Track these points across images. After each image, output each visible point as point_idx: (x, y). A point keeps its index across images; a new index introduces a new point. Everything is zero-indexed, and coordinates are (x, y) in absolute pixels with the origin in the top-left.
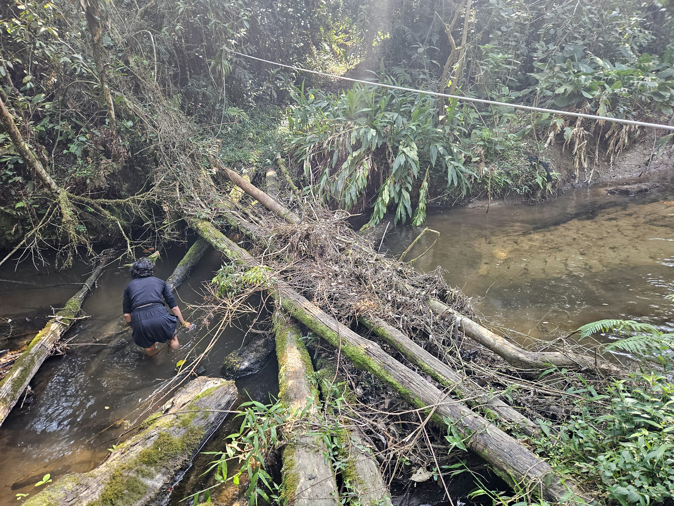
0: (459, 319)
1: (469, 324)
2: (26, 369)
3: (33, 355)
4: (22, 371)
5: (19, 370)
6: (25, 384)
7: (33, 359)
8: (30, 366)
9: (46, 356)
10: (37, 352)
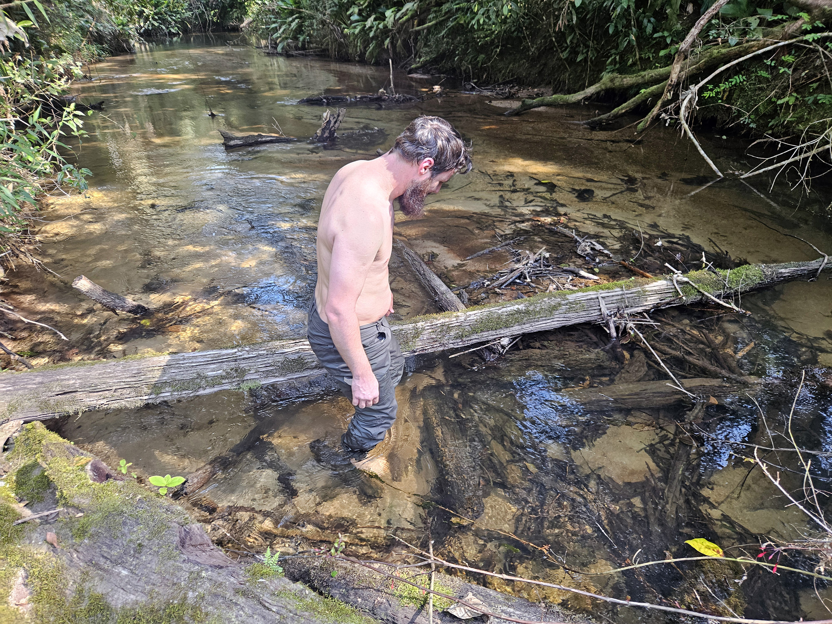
2: (527, 312)
3: (563, 302)
4: (518, 312)
5: (516, 307)
6: (502, 332)
7: (554, 308)
8: (539, 312)
9: (587, 319)
10: (575, 302)
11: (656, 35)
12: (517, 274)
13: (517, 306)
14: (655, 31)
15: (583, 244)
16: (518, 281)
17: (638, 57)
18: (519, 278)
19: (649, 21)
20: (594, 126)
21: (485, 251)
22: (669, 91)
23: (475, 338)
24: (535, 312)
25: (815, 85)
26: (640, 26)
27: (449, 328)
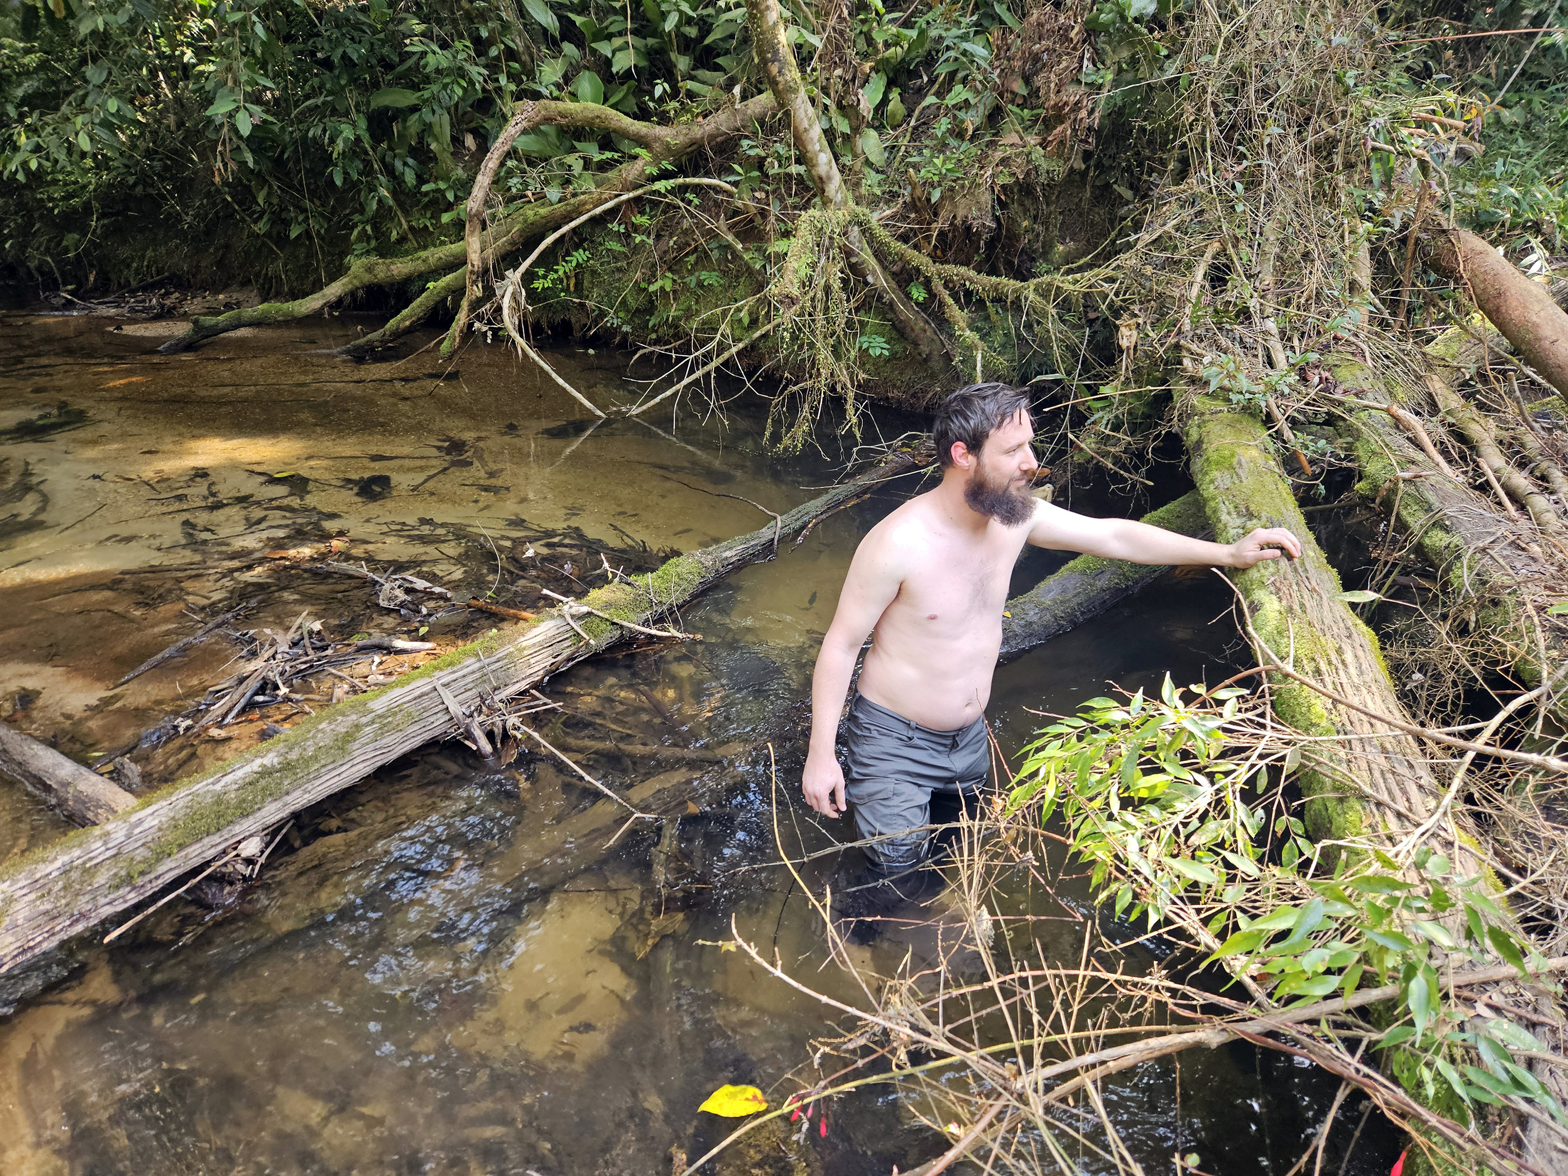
2: (287, 767)
3: (364, 720)
4: (266, 772)
5: (256, 765)
6: (237, 829)
7: (349, 737)
8: (315, 758)
9: (427, 736)
10: (391, 712)
11: (425, 188)
12: (253, 684)
13: (258, 761)
14: (421, 180)
15: (387, 586)
16: (260, 698)
17: (405, 226)
18: (261, 690)
19: (406, 164)
20: (360, 356)
21: (166, 653)
22: (474, 282)
23: (169, 869)
24: (307, 762)
25: (692, 259)
26: (390, 171)
27: (89, 872)
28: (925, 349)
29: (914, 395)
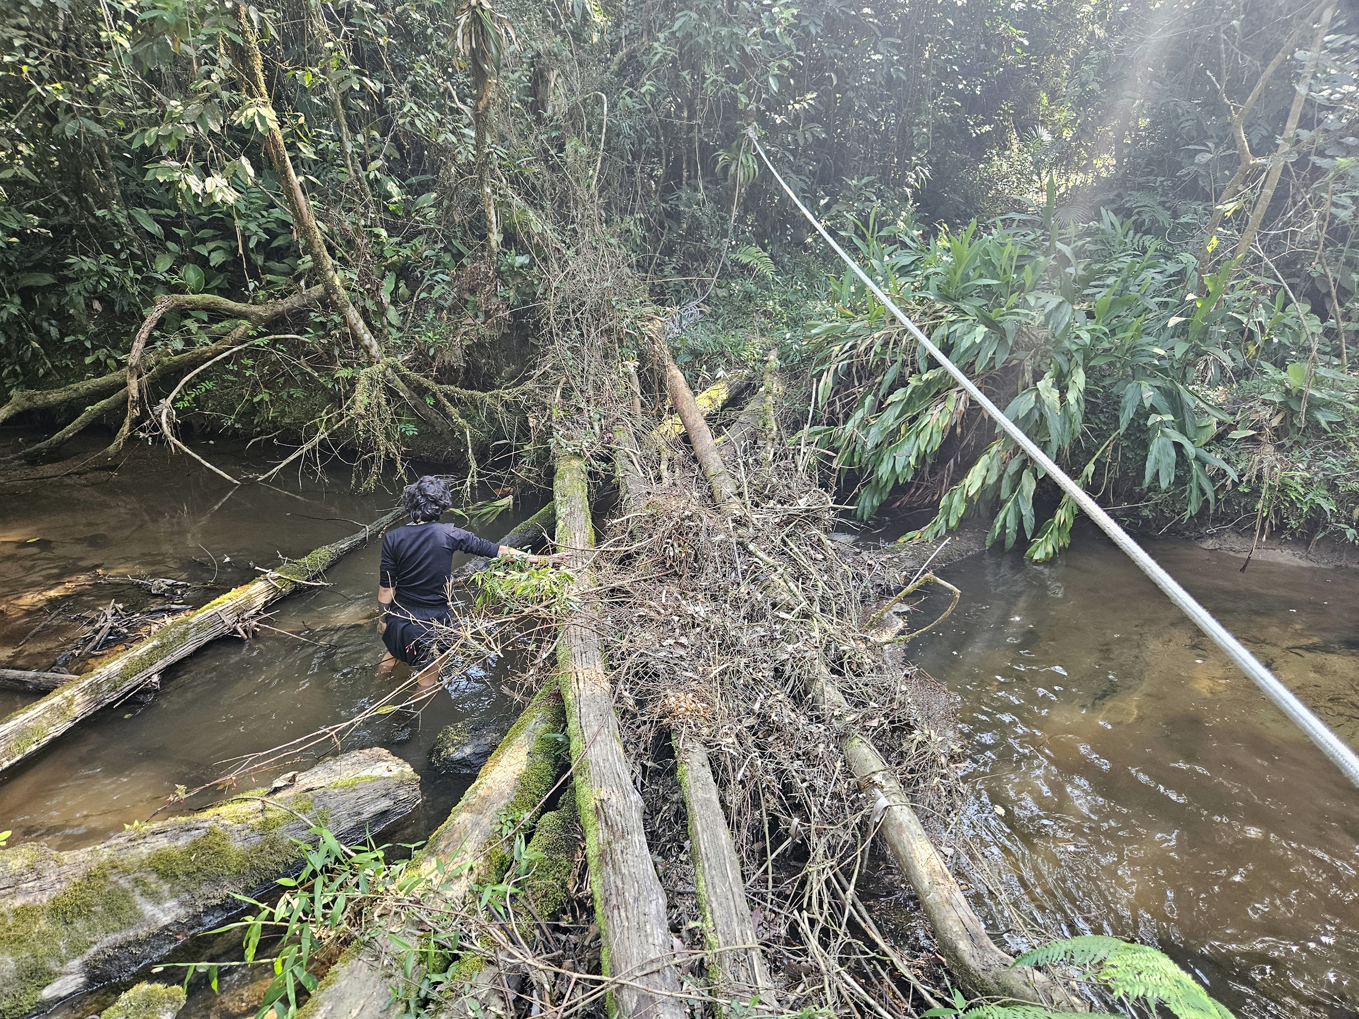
0: (883, 802)
1: (901, 824)
2: (163, 646)
3: (190, 626)
4: (155, 648)
5: (150, 645)
6: (149, 670)
7: (184, 634)
8: (174, 641)
9: (216, 634)
10: (200, 623)
11: (67, 340)
14: (63, 335)
15: (155, 583)
16: (111, 638)
17: (49, 365)
18: (110, 634)
19: (51, 325)
20: (33, 460)
22: (134, 407)
23: (127, 686)
24: (171, 644)
25: (282, 380)
27: (99, 685)
28: (439, 429)
29: (436, 454)
